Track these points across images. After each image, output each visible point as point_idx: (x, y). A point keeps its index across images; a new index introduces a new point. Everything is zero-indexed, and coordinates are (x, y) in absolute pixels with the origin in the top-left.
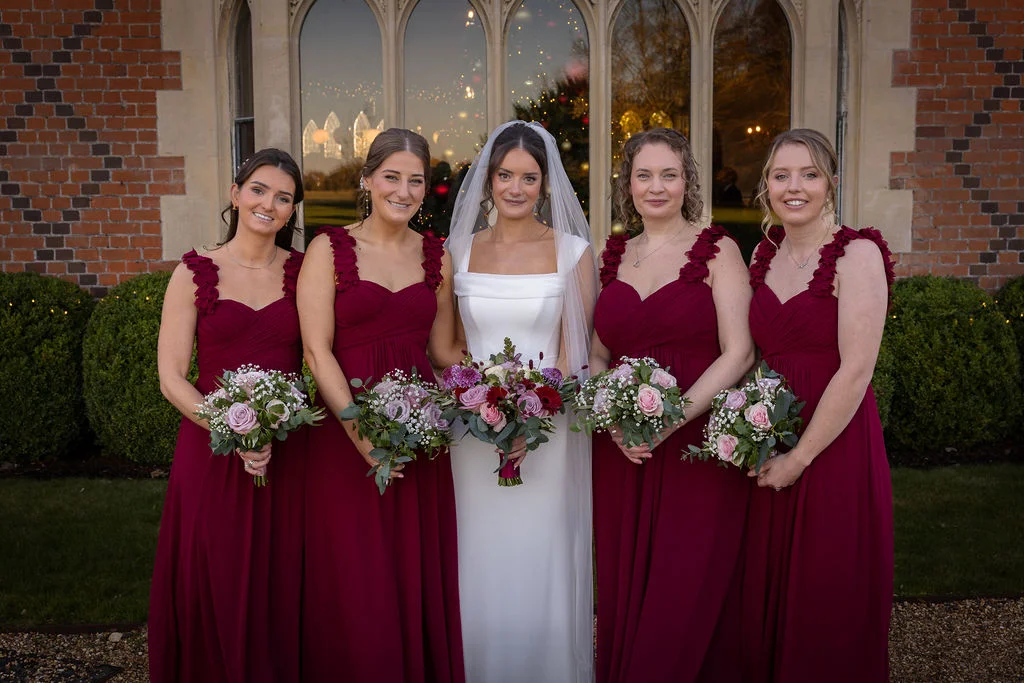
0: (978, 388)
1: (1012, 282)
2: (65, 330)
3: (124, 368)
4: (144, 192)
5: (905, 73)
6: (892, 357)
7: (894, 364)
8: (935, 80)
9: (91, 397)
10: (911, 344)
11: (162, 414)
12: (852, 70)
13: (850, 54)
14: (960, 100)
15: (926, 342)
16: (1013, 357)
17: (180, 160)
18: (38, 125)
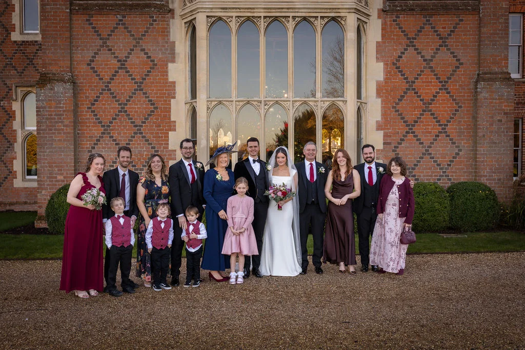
5: (379, 127)
8: (388, 129)
12: (364, 126)
13: (363, 121)
14: (396, 135)
17: (175, 151)
18: (137, 141)
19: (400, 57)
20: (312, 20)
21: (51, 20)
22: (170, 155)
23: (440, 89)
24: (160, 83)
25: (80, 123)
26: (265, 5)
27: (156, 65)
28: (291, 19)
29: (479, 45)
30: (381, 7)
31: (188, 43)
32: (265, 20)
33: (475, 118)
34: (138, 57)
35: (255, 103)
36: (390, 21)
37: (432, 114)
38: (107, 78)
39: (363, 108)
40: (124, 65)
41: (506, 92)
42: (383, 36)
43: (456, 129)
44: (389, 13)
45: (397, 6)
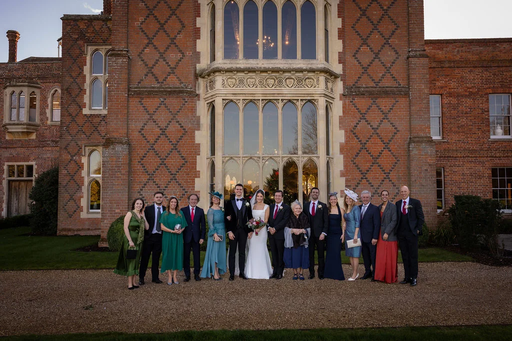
5: (342, 175)
8: (349, 176)
12: (332, 174)
13: (331, 171)
14: (354, 180)
17: (199, 192)
18: (172, 185)
19: (356, 126)
20: (295, 101)
21: (114, 101)
23: (384, 148)
24: (189, 144)
25: (132, 172)
26: (262, 91)
27: (187, 132)
28: (280, 101)
29: (410, 118)
30: (342, 92)
31: (209, 117)
32: (263, 102)
33: (409, 168)
34: (174, 127)
35: (255, 158)
36: (348, 102)
37: (379, 166)
38: (152, 141)
39: (331, 161)
40: (165, 132)
41: (430, 150)
42: (344, 112)
43: (396, 176)
44: (347, 97)
45: (353, 92)
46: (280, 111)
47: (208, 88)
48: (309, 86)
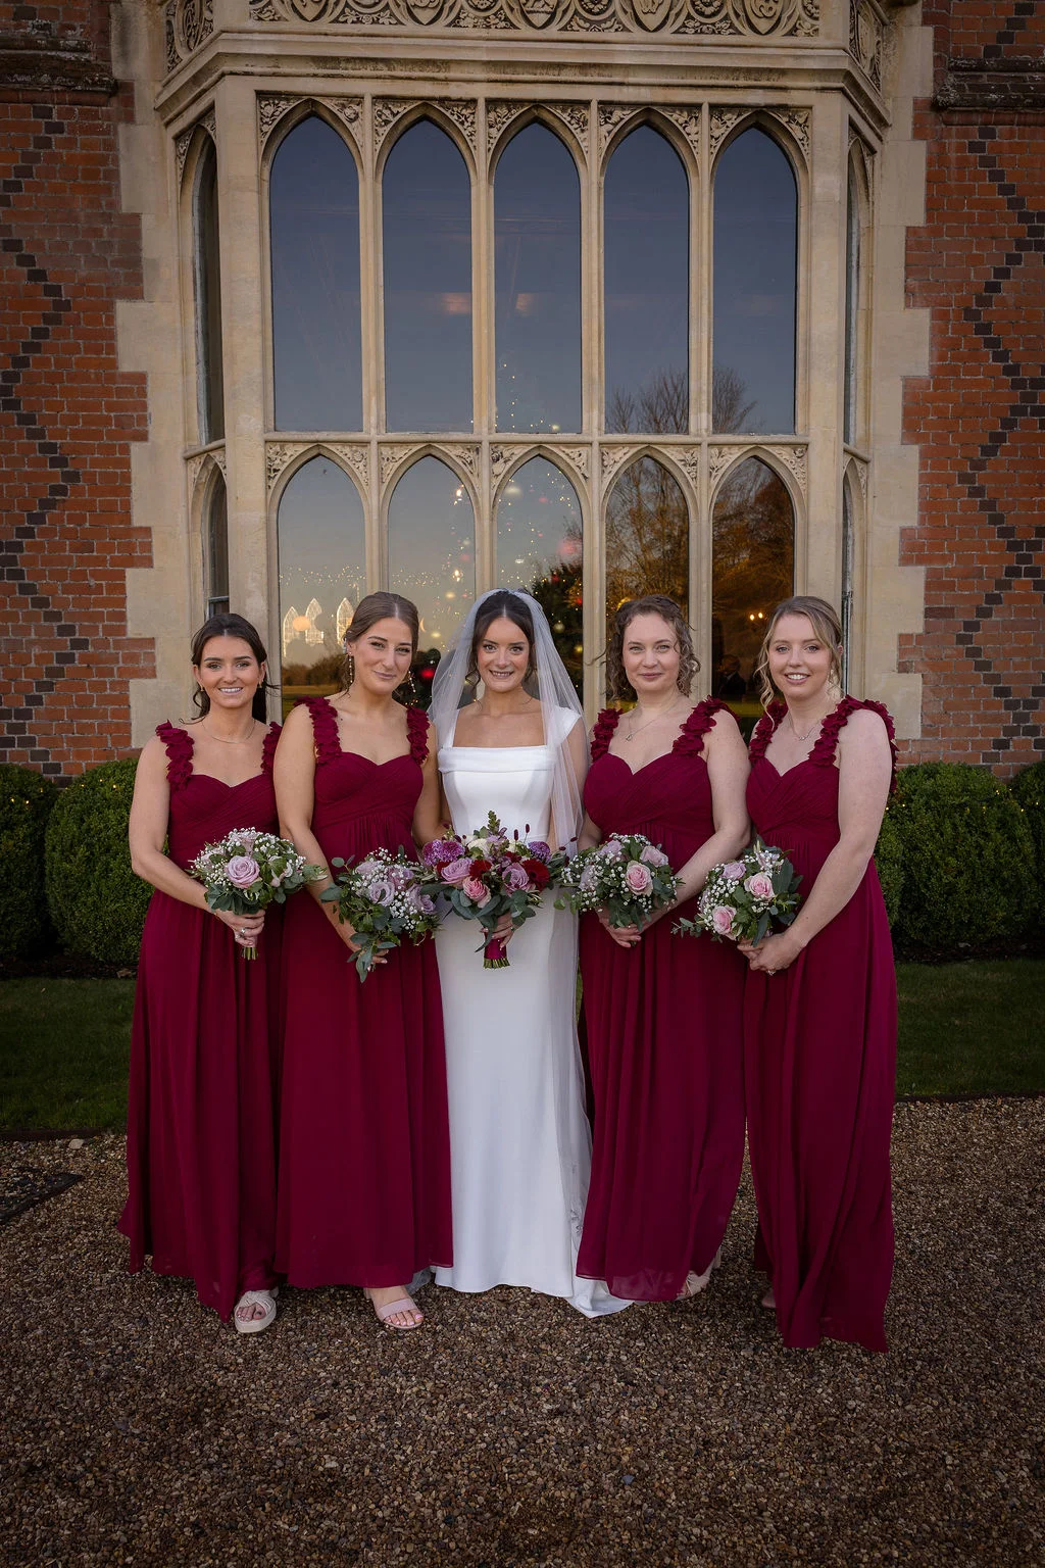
0: (992, 880)
1: (1027, 770)
2: (26, 820)
3: (88, 859)
4: (113, 676)
5: (913, 551)
6: (902, 847)
7: (904, 854)
8: (944, 559)
9: (54, 892)
10: (921, 833)
11: (130, 909)
12: (857, 548)
13: (855, 530)
14: (971, 580)
15: (937, 831)
16: (1028, 847)
17: (151, 642)
18: (2, 604)
19: (993, 287)
20: (678, 118)
22: (133, 658)
24: (86, 378)
26: (488, 49)
27: (67, 306)
28: (593, 114)
30: (926, 91)
31: (191, 222)
32: (492, 115)
35: (453, 452)
36: (960, 148)
39: (857, 478)
42: (932, 206)
44: (956, 118)
45: (986, 89)
46: (591, 177)
47: (179, 39)
48: (763, 25)
